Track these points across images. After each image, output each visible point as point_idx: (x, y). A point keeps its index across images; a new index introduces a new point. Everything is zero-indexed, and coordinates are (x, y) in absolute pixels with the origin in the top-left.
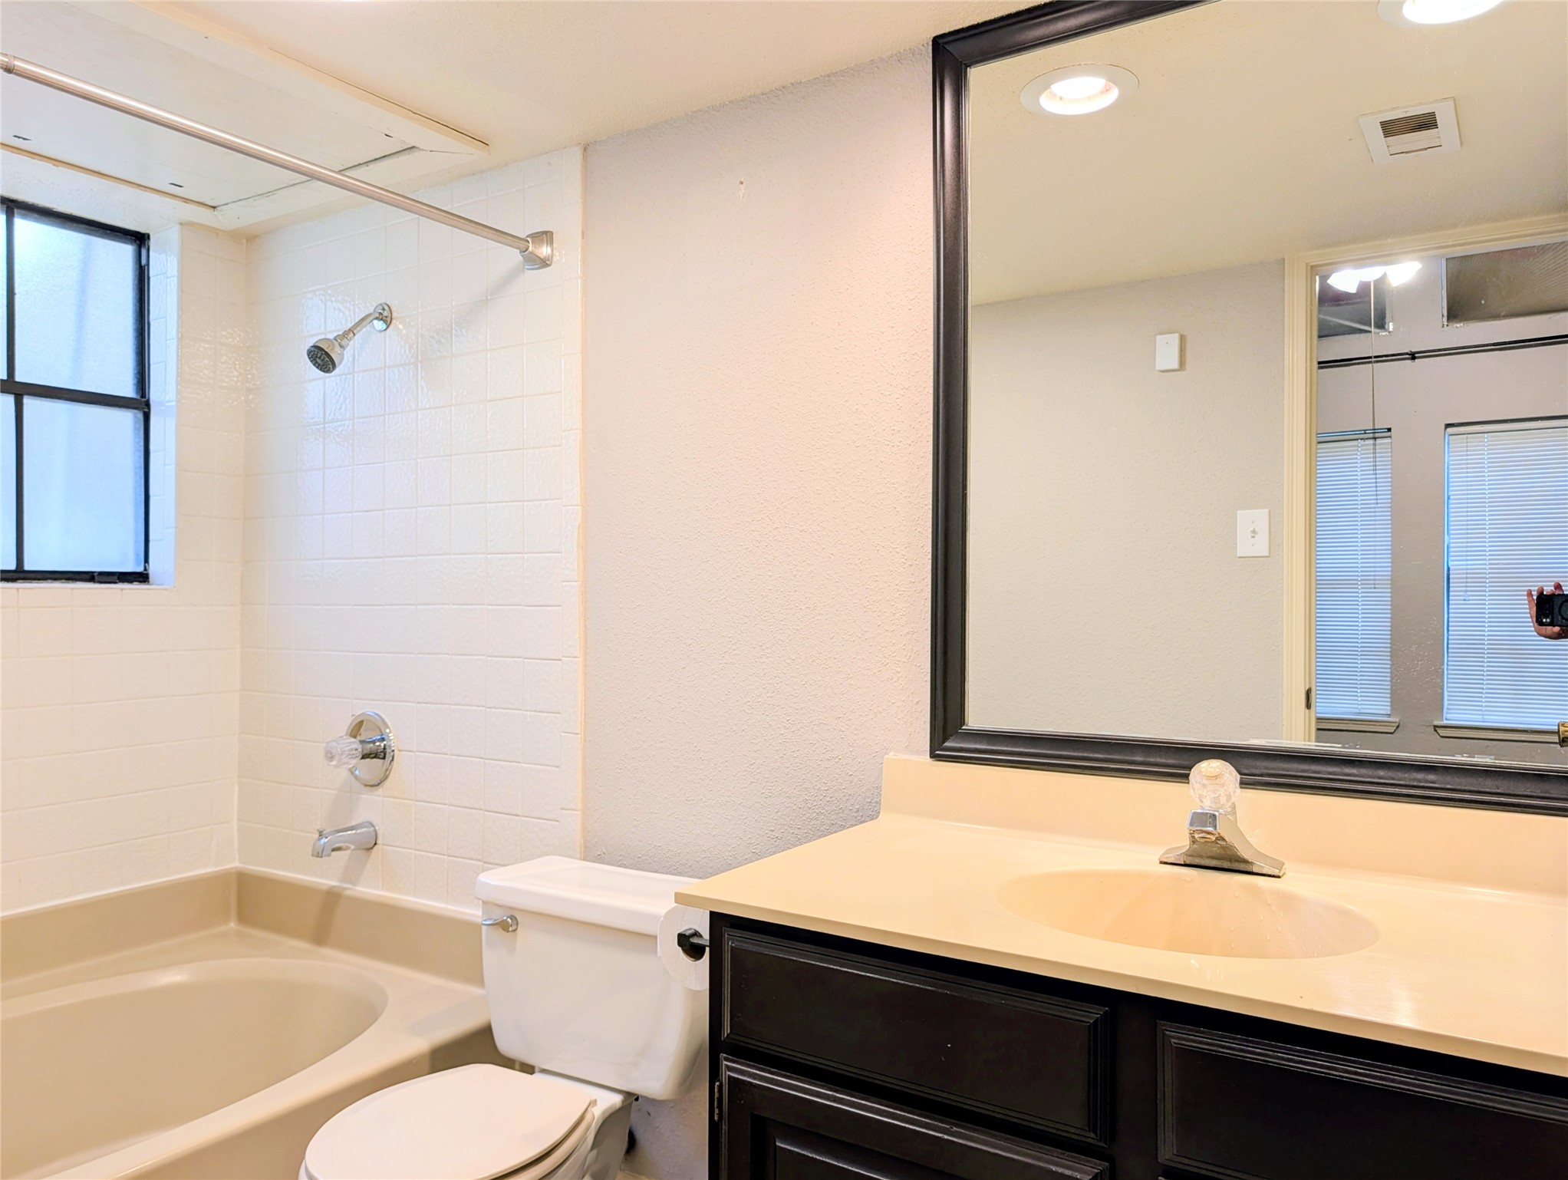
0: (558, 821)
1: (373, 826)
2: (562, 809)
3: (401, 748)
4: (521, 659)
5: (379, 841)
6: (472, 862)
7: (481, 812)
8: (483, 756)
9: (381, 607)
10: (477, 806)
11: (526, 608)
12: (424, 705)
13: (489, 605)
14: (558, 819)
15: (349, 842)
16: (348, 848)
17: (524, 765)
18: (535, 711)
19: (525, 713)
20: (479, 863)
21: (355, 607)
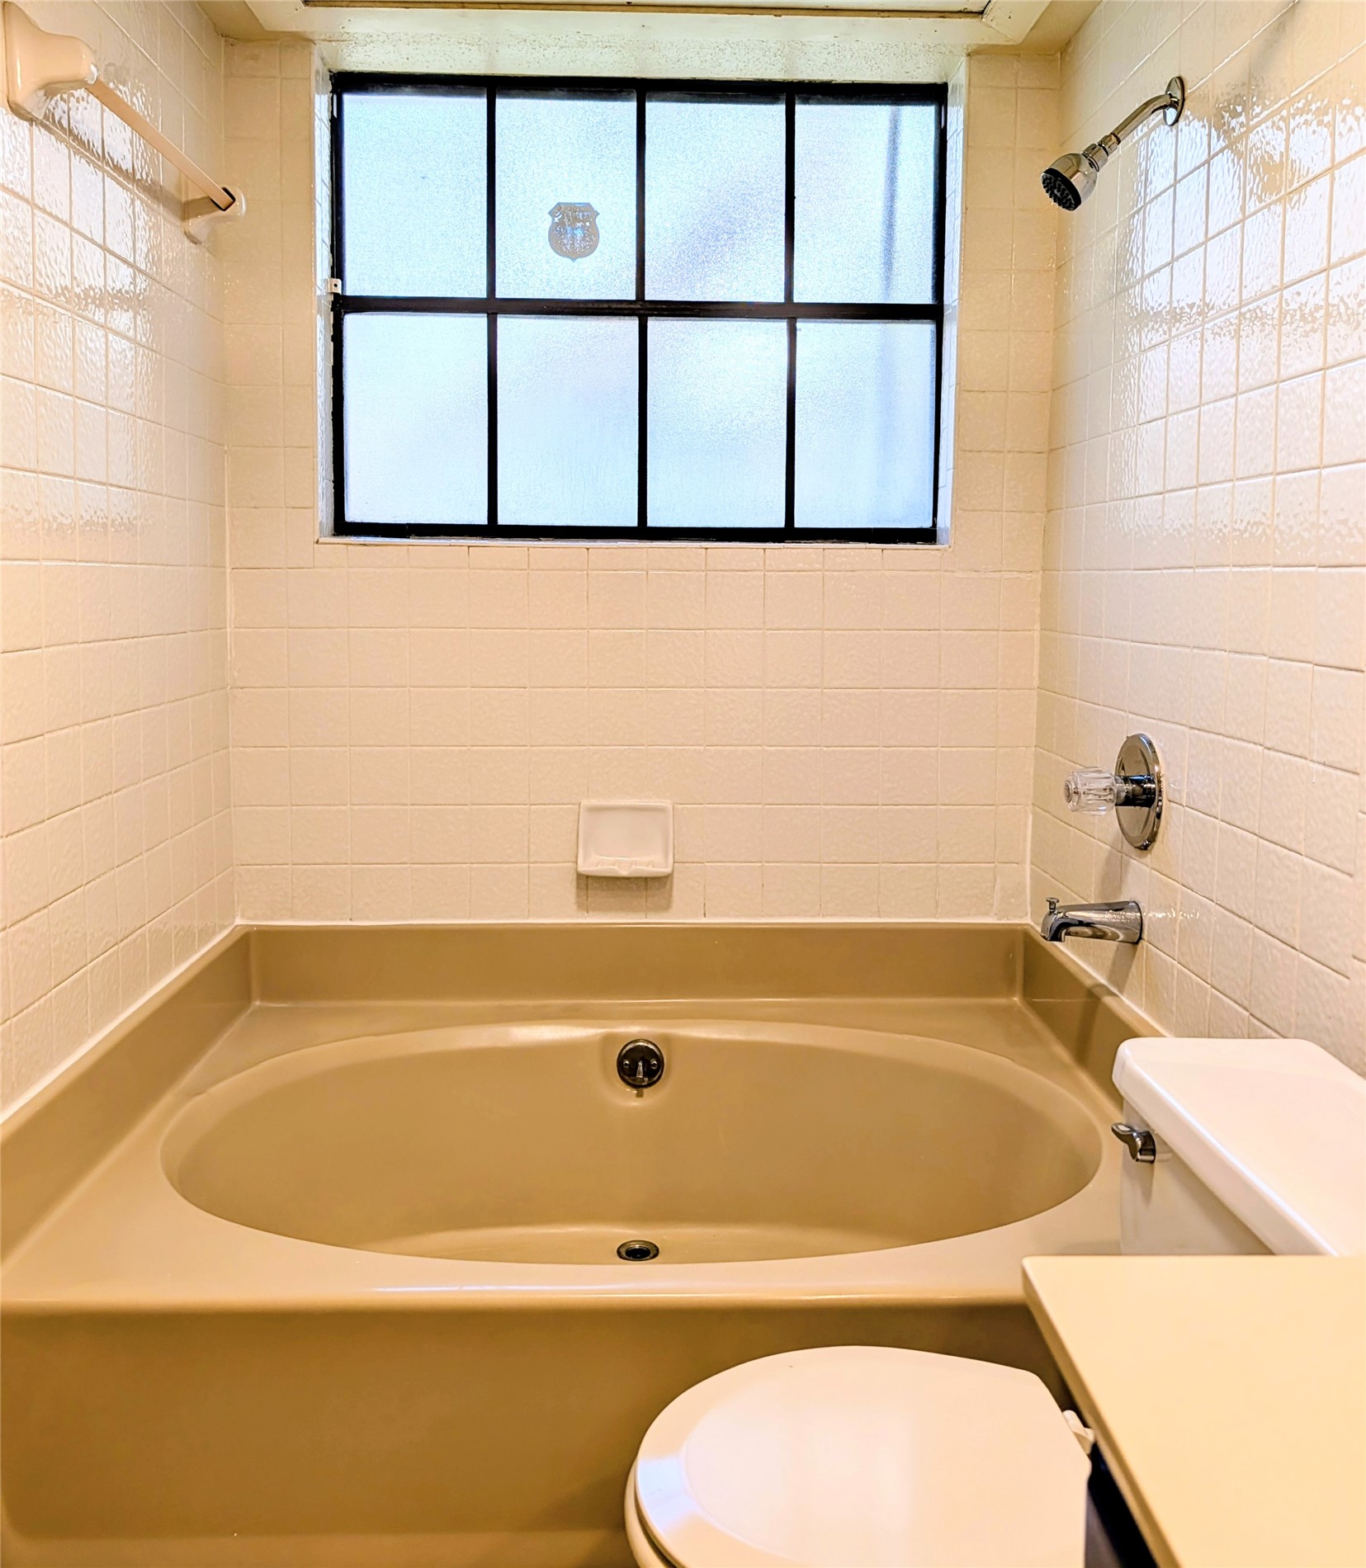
0: (1348, 978)
1: (1140, 911)
2: (1355, 957)
3: (1171, 798)
4: (1310, 666)
5: (1145, 935)
6: (1237, 1007)
7: (1251, 926)
8: (1257, 832)
9: (1159, 572)
10: (1245, 915)
11: (1321, 570)
12: (1196, 731)
13: (1274, 566)
14: (1348, 974)
15: (1117, 928)
16: (1114, 937)
17: (1307, 860)
18: (1324, 764)
19: (1311, 764)
20: (1244, 1012)
21: (1135, 572)
